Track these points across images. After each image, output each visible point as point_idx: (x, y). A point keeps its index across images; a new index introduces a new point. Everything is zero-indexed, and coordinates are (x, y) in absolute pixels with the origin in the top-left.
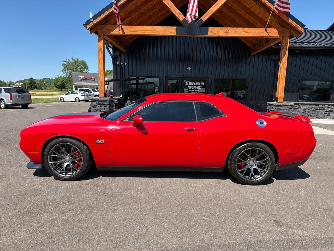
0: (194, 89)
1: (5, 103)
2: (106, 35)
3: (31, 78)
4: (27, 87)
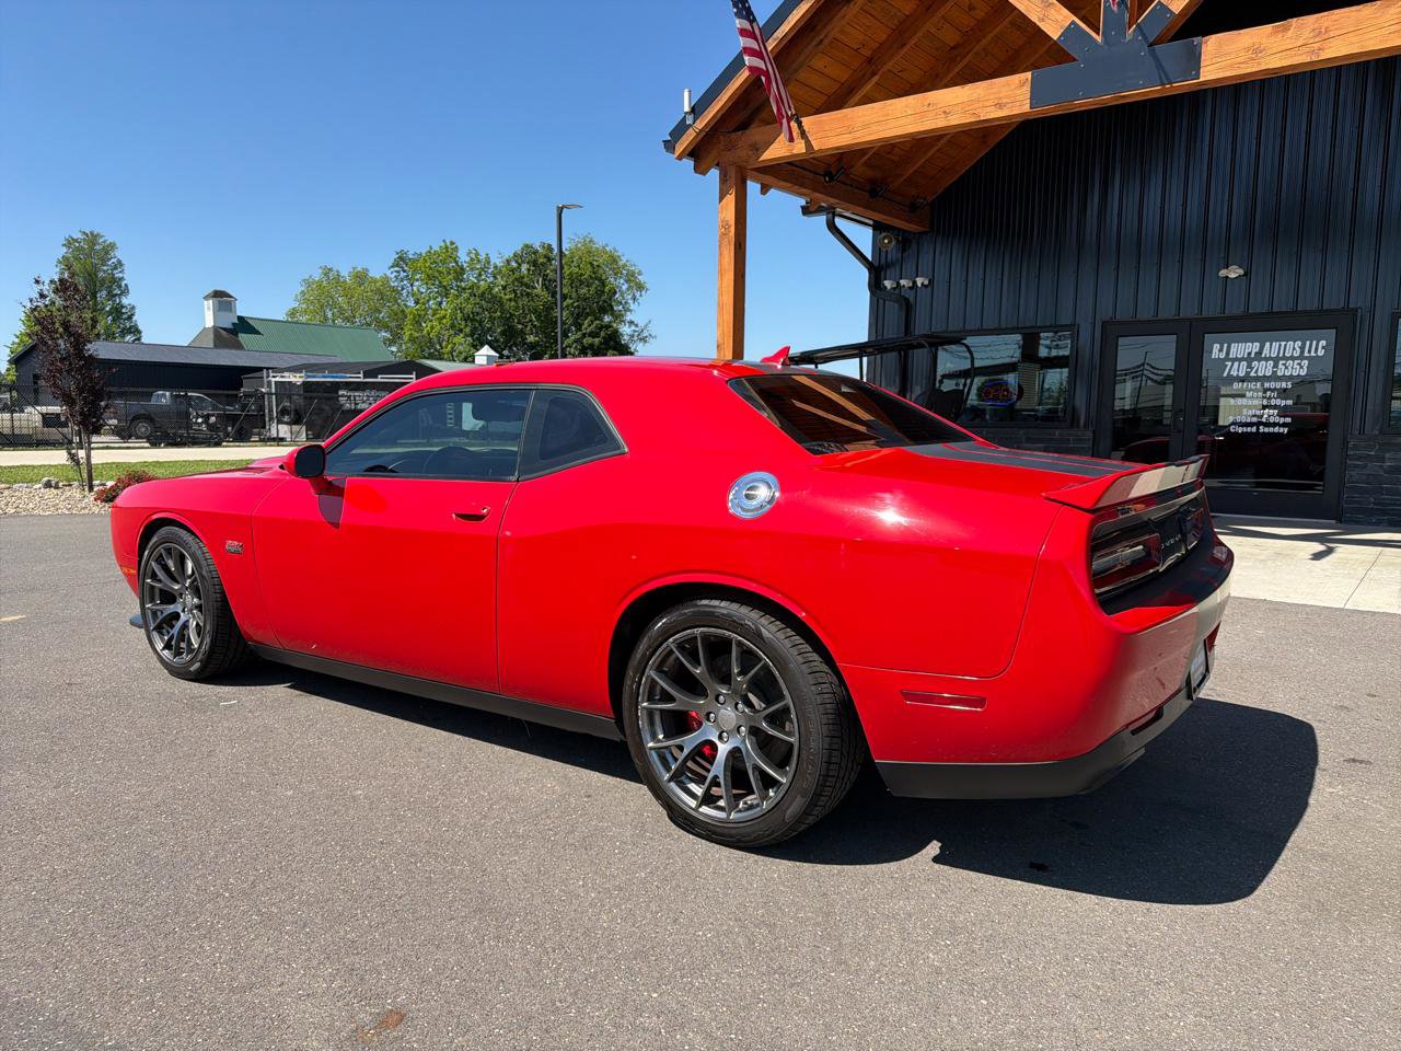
0: (1265, 378)
2: (751, 169)
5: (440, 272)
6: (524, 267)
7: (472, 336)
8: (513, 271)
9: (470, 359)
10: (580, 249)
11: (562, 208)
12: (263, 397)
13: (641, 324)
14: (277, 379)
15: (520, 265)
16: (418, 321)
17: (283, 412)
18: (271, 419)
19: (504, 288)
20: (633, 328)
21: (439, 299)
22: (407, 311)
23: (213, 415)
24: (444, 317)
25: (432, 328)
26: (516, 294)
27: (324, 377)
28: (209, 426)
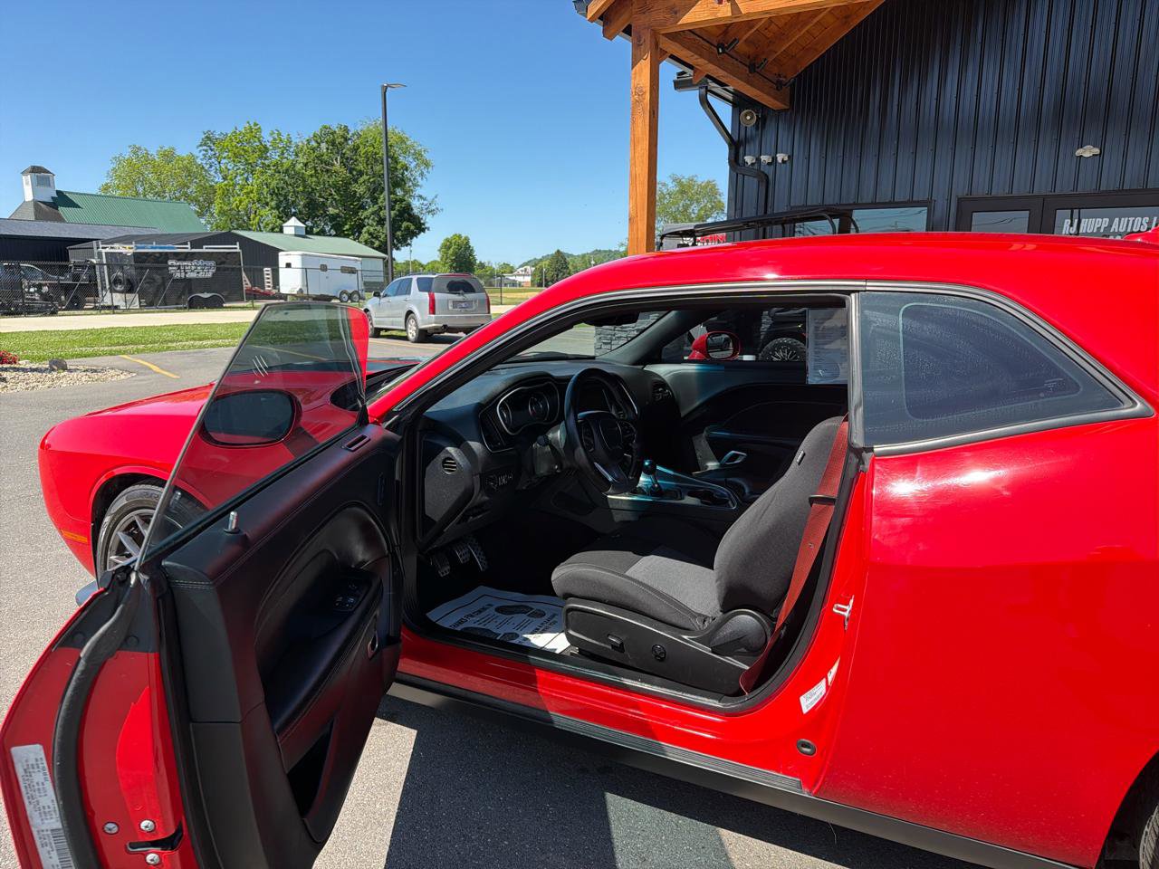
1: (417, 326)
3: (558, 251)
4: (546, 280)
5: (245, 151)
6: (324, 146)
7: (278, 210)
8: (314, 149)
9: (277, 230)
10: (371, 131)
11: (386, 87)
12: (94, 267)
13: (429, 199)
14: (108, 250)
15: (319, 144)
16: (227, 194)
17: (116, 281)
18: (104, 288)
19: (306, 165)
20: (421, 201)
21: (245, 176)
22: (217, 187)
23: (46, 285)
24: (252, 192)
25: (241, 202)
26: (316, 171)
27: (152, 248)
28: (41, 294)
